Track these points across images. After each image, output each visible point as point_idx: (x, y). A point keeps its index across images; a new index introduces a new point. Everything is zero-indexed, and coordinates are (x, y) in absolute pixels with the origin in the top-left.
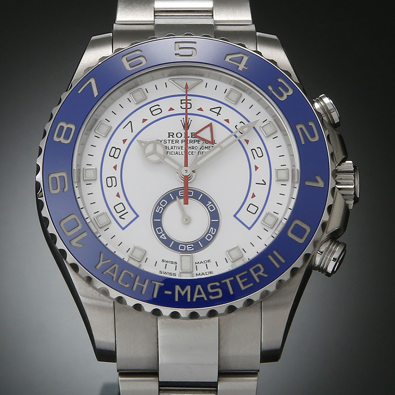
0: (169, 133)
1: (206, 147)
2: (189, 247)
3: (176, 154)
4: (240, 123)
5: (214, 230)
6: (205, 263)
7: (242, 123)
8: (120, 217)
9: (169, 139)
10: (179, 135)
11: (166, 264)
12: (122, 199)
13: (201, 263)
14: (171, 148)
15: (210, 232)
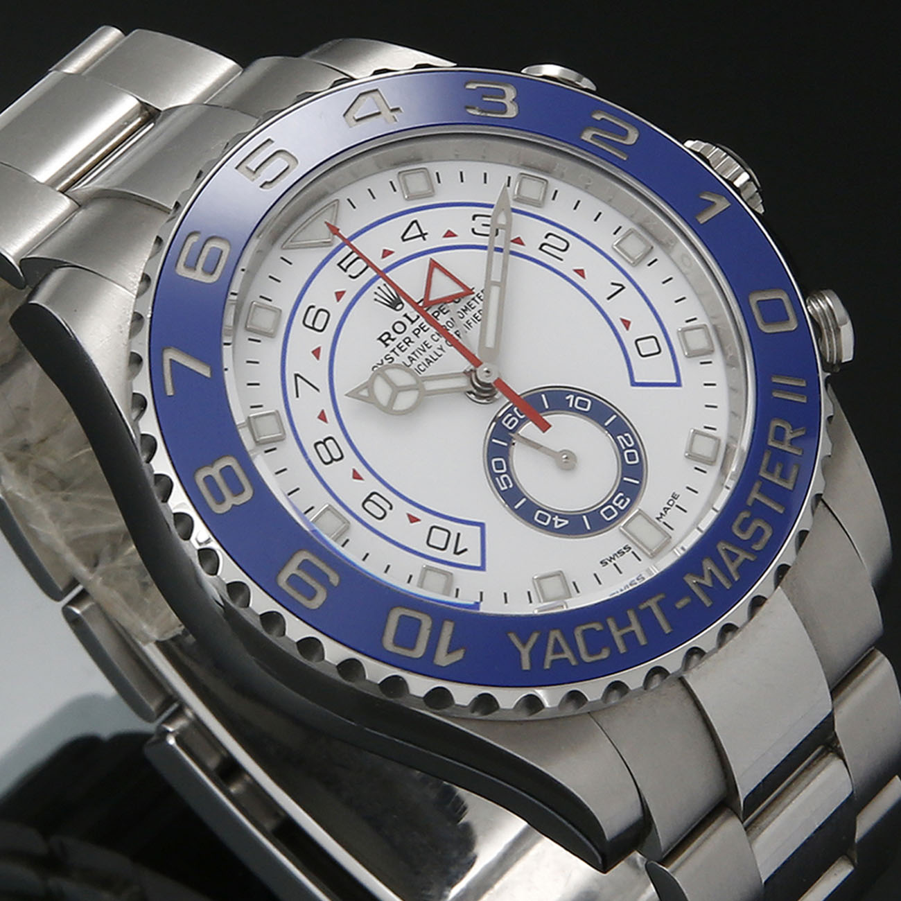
0: (380, 339)
1: (464, 308)
2: (617, 502)
3: (429, 363)
4: (474, 219)
5: (627, 438)
6: (671, 506)
7: (477, 218)
8: (456, 553)
9: (390, 348)
10: (399, 328)
11: (615, 565)
12: (428, 520)
13: (666, 512)
14: (411, 361)
15: (624, 448)
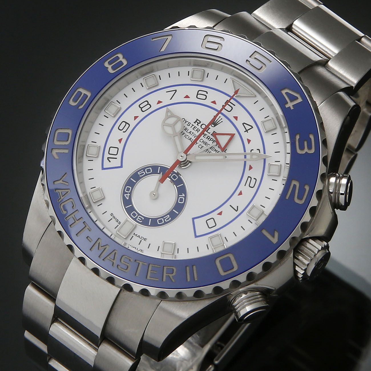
0: (197, 120)
1: (216, 150)
2: (139, 217)
3: (189, 139)
4: (258, 150)
5: (169, 219)
6: (141, 238)
7: (258, 151)
8: (108, 158)
9: (194, 124)
10: (203, 126)
11: (112, 219)
12: (121, 146)
13: (138, 236)
14: (189, 133)
15: (164, 218)
